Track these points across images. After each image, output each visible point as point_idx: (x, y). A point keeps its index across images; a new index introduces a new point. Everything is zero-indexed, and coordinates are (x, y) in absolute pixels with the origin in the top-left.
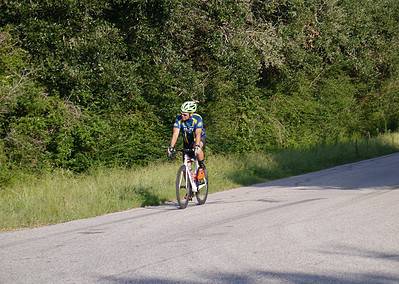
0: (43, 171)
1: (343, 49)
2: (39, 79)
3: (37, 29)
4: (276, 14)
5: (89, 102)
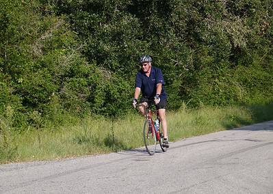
0: (85, 115)
2: (83, 52)
4: (242, 10)
5: (116, 68)
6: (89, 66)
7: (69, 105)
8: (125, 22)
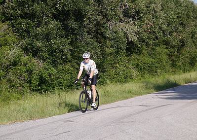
3: (21, 23)
4: (133, 15)
5: (46, 59)
6: (27, 58)
7: (14, 86)
8: (51, 26)
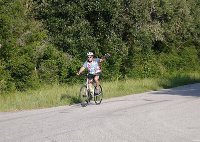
1: (192, 34)
2: (55, 43)
3: (55, 22)
4: (161, 17)
5: (75, 54)
7: (45, 77)
